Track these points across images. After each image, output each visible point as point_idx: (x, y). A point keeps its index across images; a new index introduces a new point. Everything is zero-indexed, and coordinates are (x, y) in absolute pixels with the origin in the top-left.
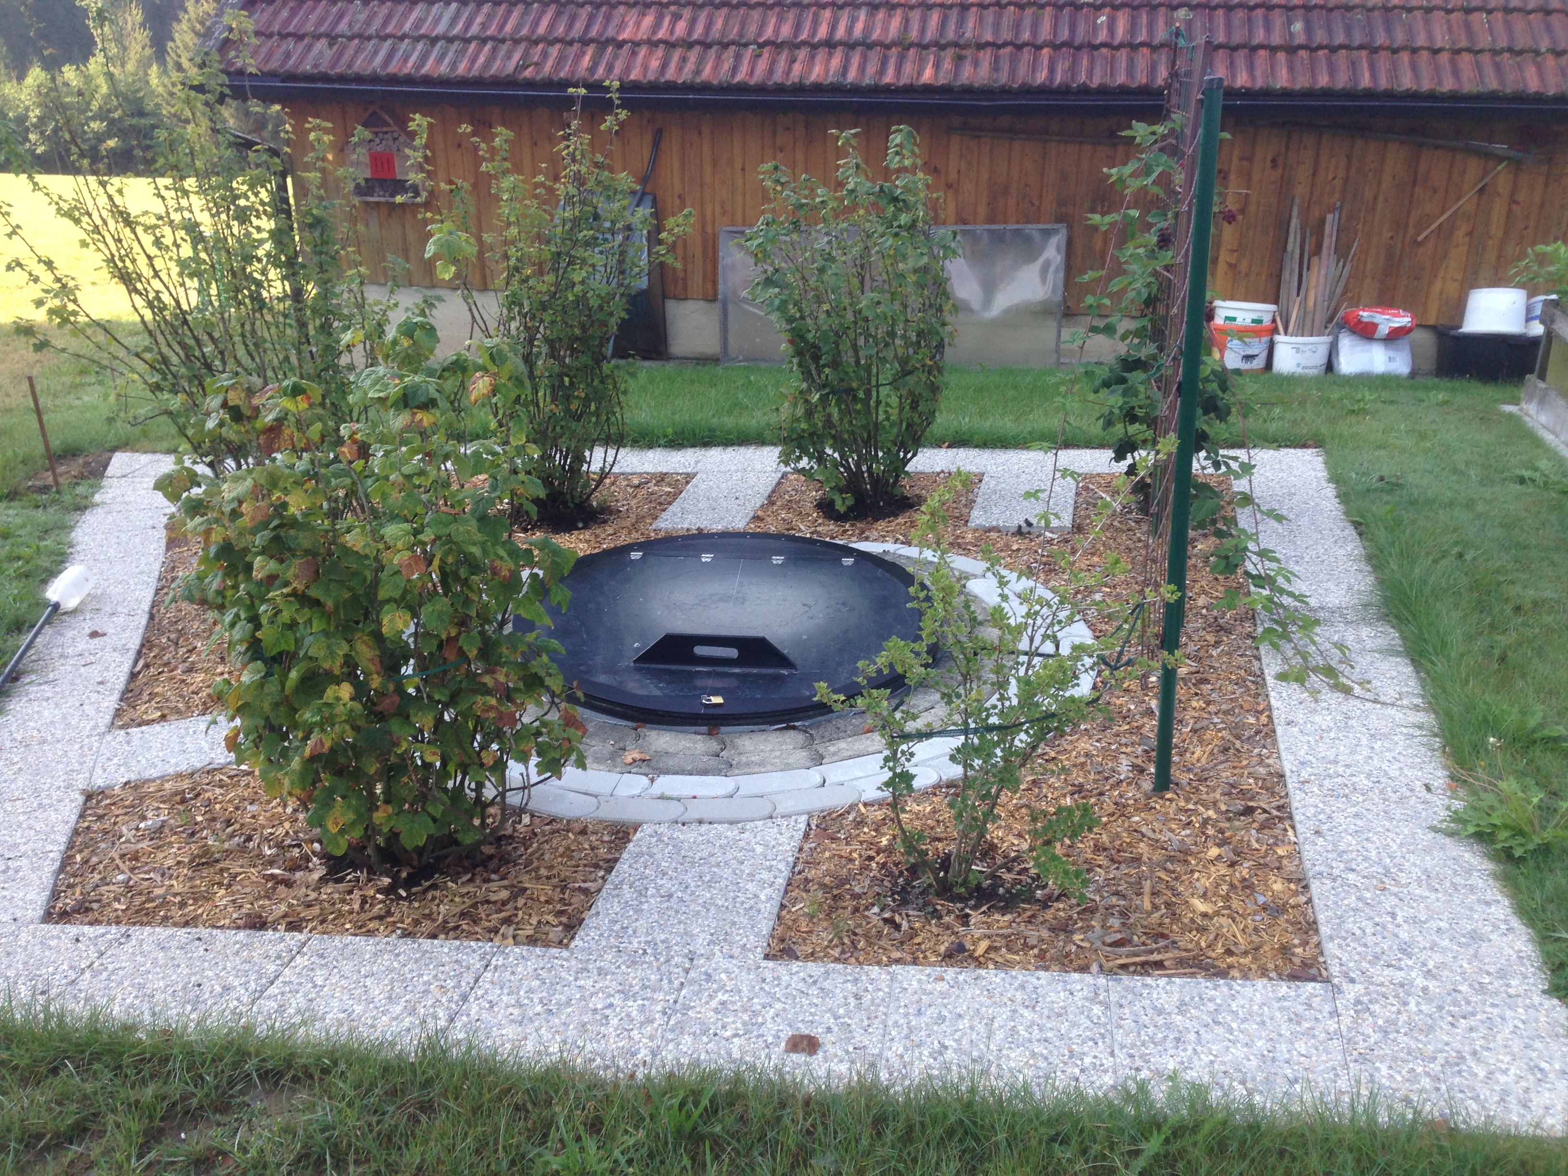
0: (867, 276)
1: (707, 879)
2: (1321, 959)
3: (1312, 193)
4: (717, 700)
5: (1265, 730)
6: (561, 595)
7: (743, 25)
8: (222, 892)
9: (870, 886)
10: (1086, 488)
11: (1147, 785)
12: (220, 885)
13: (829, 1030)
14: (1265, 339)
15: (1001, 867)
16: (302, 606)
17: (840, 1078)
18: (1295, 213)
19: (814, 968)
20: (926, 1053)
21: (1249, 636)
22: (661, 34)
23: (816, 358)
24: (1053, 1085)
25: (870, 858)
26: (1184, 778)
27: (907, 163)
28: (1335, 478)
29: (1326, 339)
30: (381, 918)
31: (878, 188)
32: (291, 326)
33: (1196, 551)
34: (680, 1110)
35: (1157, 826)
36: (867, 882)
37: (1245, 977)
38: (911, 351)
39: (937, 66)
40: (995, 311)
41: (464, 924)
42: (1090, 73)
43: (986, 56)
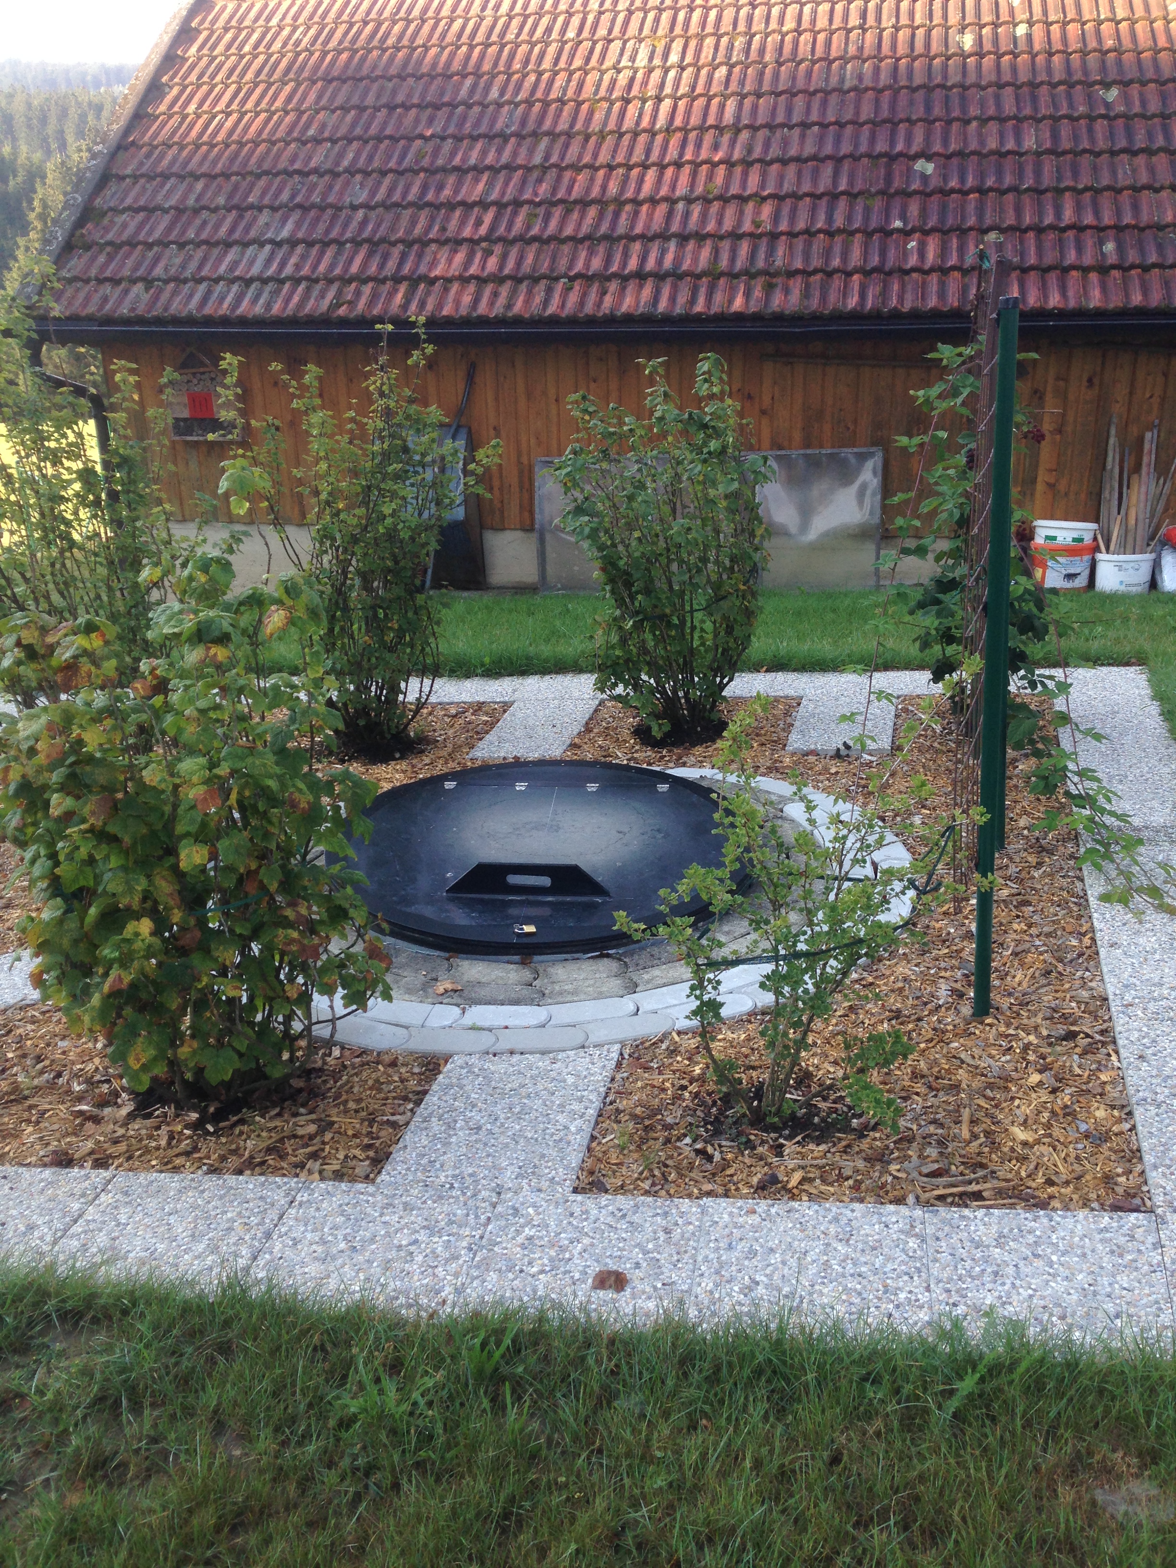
0: (678, 505)
1: (517, 1110)
2: (1145, 1189)
3: (1129, 410)
4: (530, 929)
5: (1088, 952)
6: (363, 827)
7: (554, 259)
8: (30, 1129)
9: (682, 1116)
10: (906, 710)
11: (966, 1010)
12: (28, 1121)
13: (637, 1265)
14: (1087, 558)
15: (815, 1096)
16: (99, 843)
17: (647, 1315)
18: (1113, 431)
19: (623, 1202)
20: (736, 1288)
21: (1072, 856)
22: (473, 270)
23: (628, 585)
24: (866, 1323)
25: (683, 1088)
26: (1005, 1003)
27: (715, 390)
28: (1159, 696)
29: (1150, 556)
30: (187, 1154)
31: (686, 416)
32: (101, 564)
33: (1017, 771)
34: (482, 1350)
35: (977, 1052)
36: (680, 1112)
37: (1066, 1208)
38: (725, 577)
39: (747, 295)
40: (812, 535)
41: (271, 1160)
42: (901, 299)
43: (796, 286)
